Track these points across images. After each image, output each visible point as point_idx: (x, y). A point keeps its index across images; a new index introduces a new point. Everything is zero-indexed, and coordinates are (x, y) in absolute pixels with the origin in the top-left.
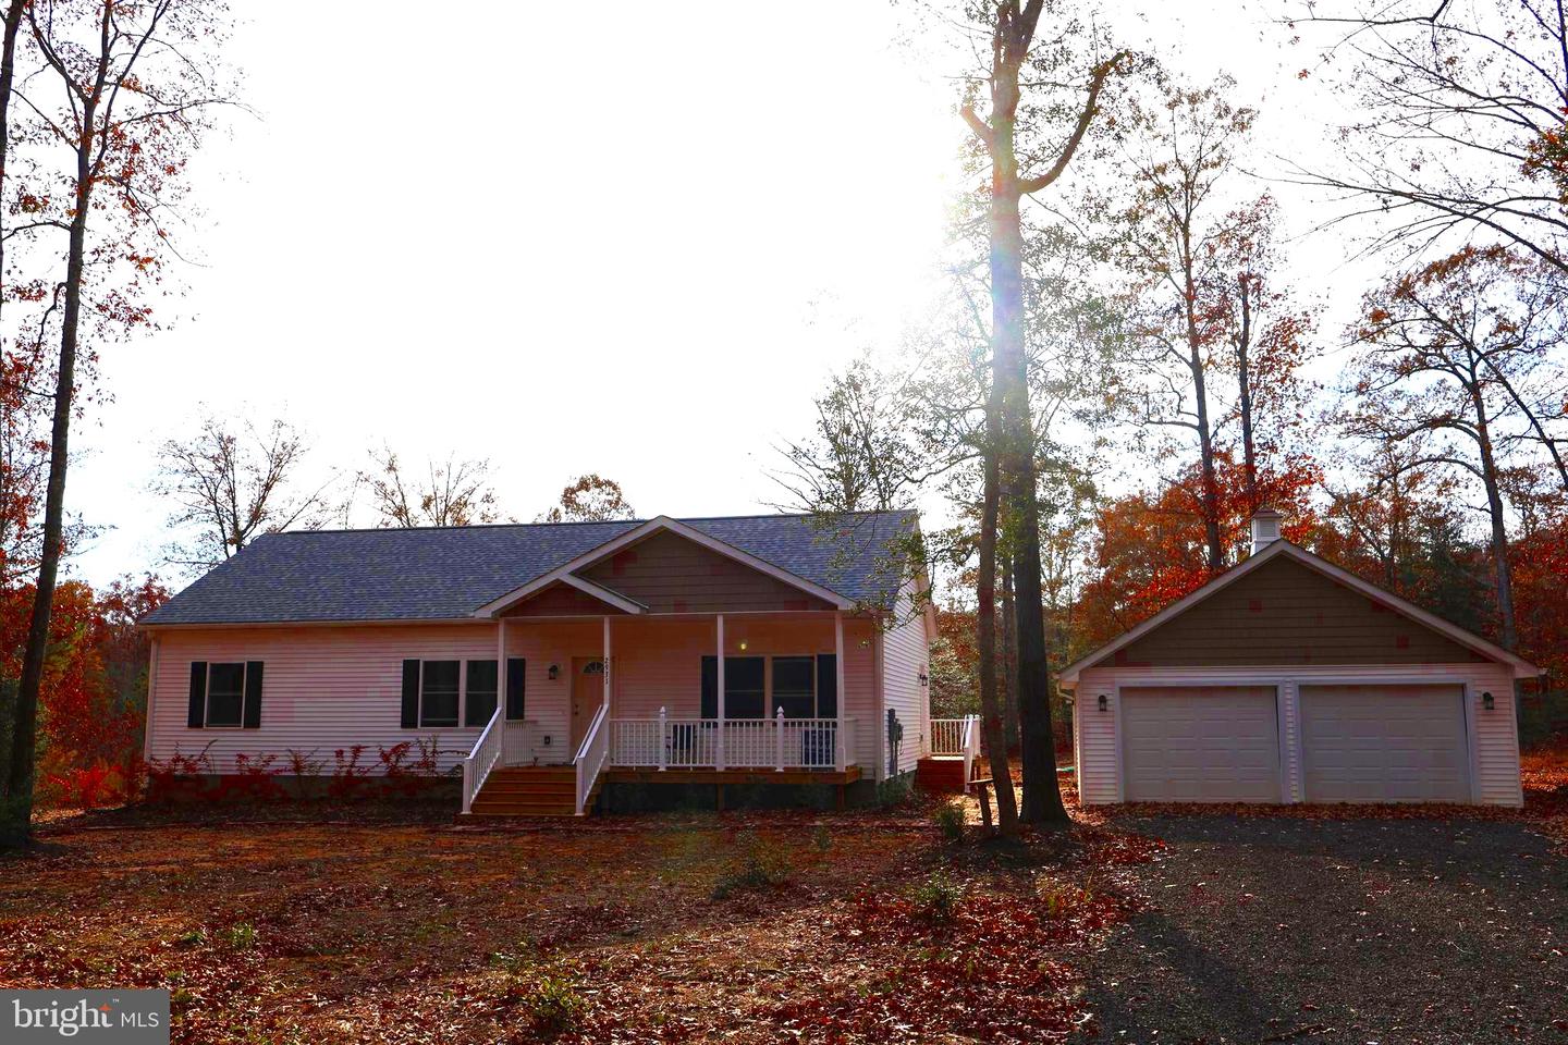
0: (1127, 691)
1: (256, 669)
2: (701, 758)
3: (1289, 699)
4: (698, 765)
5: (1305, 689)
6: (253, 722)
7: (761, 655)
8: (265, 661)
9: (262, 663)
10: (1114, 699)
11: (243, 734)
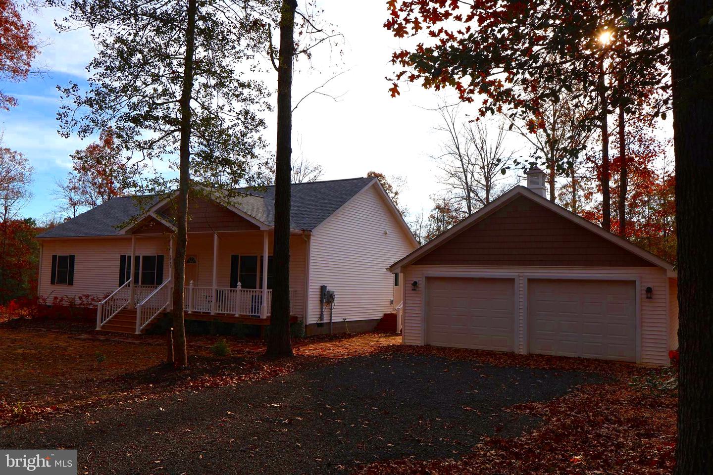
0: (429, 279)
1: (72, 258)
2: (230, 310)
3: (521, 286)
4: (228, 312)
5: (531, 281)
6: (71, 283)
7: (255, 255)
8: (76, 255)
9: (74, 256)
10: (422, 284)
11: (67, 288)
